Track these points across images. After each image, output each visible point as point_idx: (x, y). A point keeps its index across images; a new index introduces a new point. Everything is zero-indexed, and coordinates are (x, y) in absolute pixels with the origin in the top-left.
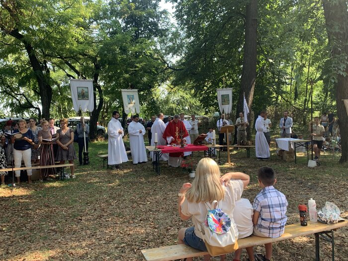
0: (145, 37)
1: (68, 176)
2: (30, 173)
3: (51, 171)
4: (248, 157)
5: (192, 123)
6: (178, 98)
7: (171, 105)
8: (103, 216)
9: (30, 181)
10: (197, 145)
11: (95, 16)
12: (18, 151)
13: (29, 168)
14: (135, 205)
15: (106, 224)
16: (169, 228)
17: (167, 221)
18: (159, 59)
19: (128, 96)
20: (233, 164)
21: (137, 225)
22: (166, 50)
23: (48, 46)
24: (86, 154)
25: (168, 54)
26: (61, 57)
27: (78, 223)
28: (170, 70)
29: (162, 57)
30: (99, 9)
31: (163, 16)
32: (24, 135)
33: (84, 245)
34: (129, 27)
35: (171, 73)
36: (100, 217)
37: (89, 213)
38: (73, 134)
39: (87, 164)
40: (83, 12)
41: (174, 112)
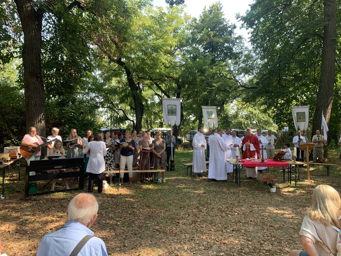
0: (220, 60)
1: (160, 180)
2: (131, 176)
3: (147, 175)
4: (328, 175)
5: (269, 139)
6: (247, 113)
7: (240, 119)
8: (197, 221)
9: (130, 182)
10: (277, 161)
11: (180, 45)
12: (123, 157)
13: (131, 171)
14: (224, 214)
15: (202, 231)
16: (263, 242)
17: (259, 234)
18: (232, 79)
19: (208, 112)
20: (313, 182)
21: (230, 235)
22: (238, 71)
23: (142, 70)
24: (172, 162)
25: (241, 74)
26: (151, 79)
27: (177, 225)
28: (241, 88)
29: (235, 77)
30: (183, 38)
31: (238, 41)
32: (130, 143)
33: (186, 248)
34: (207, 53)
35: (242, 91)
36: (195, 222)
37: (184, 217)
38: (165, 144)
39: (173, 170)
40: (170, 42)
41: (243, 125)
